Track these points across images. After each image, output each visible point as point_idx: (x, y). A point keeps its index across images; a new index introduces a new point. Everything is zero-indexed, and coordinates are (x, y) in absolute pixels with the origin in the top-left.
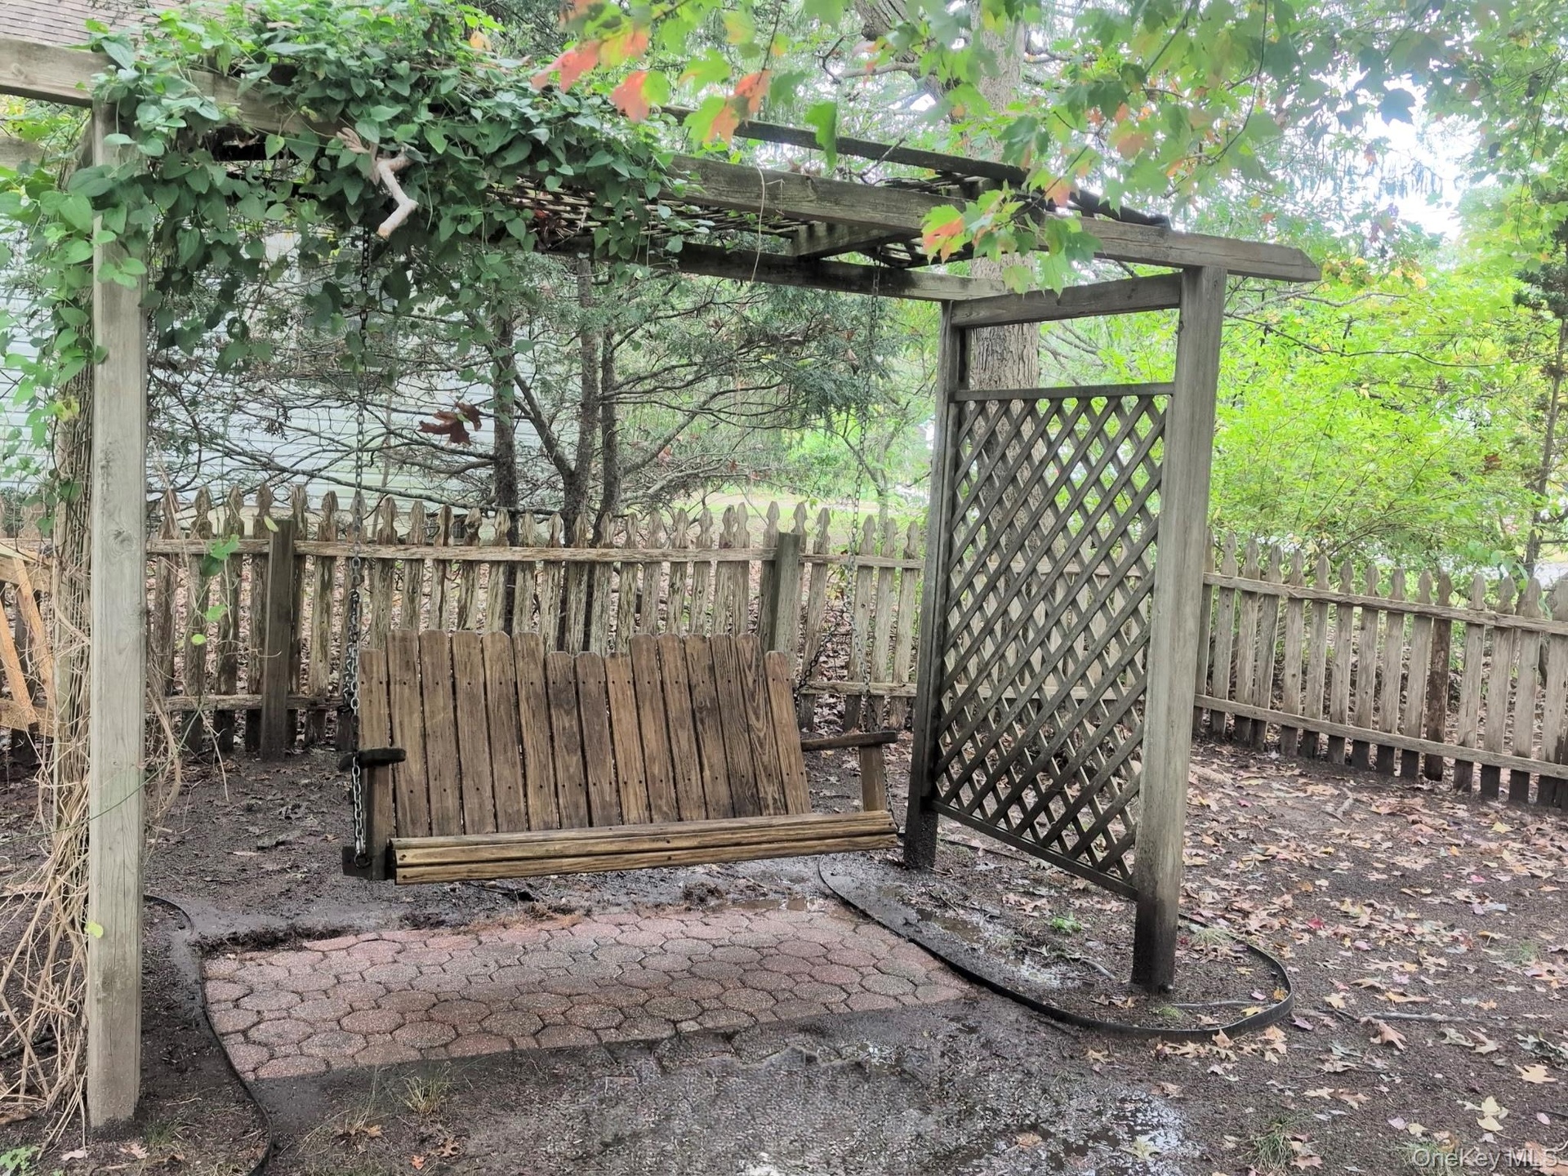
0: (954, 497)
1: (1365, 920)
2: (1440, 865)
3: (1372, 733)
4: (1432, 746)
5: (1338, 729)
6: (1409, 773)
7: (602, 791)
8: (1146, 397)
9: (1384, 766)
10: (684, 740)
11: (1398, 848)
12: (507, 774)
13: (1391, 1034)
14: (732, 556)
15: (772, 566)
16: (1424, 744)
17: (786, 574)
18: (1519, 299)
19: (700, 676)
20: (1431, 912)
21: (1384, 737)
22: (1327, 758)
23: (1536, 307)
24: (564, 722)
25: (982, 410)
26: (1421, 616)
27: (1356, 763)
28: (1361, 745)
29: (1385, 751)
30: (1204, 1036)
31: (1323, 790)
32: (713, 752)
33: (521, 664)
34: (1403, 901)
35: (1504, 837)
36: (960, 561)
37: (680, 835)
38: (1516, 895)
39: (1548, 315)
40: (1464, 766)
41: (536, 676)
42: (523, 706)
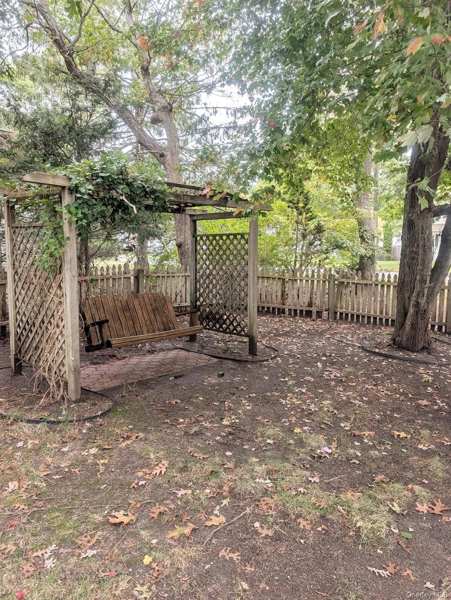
0: (196, 258)
1: (283, 340)
2: (292, 329)
3: (271, 306)
4: (283, 307)
5: (264, 305)
6: (279, 313)
7: (138, 328)
8: (242, 236)
9: (274, 313)
10: (152, 315)
11: (283, 327)
12: (119, 326)
13: (299, 356)
14: (127, 276)
15: (137, 278)
16: (282, 306)
17: (141, 280)
18: (289, 207)
19: (153, 302)
20: (294, 337)
21: (273, 306)
22: (262, 312)
23: (292, 208)
24: (128, 314)
25: (201, 238)
26: (279, 279)
27: (268, 312)
28: (268, 308)
29: (274, 309)
30: (267, 360)
31: (264, 318)
32: (158, 319)
33: (116, 302)
34: (289, 336)
35: (301, 323)
36: (199, 272)
37: (164, 334)
38: (308, 332)
39: (295, 210)
40: (290, 310)
41: (120, 305)
42: (119, 312)
